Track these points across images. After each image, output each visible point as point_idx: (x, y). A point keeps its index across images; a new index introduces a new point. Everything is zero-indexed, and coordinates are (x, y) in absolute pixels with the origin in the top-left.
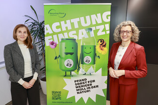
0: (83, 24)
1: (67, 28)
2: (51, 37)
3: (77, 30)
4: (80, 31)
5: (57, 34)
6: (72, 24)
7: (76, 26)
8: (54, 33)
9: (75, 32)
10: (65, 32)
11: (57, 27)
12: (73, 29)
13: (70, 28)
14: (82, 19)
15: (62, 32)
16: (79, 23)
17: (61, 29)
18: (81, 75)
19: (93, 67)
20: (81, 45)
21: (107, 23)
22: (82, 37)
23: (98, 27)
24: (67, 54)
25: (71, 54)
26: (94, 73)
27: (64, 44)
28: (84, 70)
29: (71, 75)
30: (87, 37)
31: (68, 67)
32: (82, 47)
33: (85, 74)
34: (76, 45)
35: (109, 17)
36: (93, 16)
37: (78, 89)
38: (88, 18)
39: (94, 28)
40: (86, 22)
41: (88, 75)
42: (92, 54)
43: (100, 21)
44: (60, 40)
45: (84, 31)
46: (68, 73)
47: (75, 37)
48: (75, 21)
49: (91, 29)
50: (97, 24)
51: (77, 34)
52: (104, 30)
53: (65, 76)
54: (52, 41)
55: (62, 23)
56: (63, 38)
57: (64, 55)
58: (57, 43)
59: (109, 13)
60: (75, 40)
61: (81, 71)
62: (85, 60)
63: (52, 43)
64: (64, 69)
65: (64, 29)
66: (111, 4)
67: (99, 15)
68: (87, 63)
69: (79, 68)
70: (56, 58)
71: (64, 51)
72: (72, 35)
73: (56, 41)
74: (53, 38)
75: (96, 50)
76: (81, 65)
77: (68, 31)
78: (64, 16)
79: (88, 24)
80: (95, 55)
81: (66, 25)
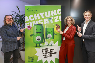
0: (46, 16)
1: (37, 18)
2: (28, 23)
3: (43, 19)
4: (45, 20)
5: (32, 21)
6: (40, 16)
7: (43, 17)
8: (30, 21)
9: (42, 20)
10: (36, 20)
11: (32, 18)
12: (41, 18)
13: (39, 18)
14: (46, 13)
15: (35, 20)
16: (44, 15)
17: (34, 19)
18: (46, 45)
19: (53, 41)
20: (46, 27)
21: (59, 15)
22: (46, 23)
23: (55, 18)
24: (37, 33)
25: (40, 33)
26: (54, 44)
27: (36, 27)
28: (47, 43)
29: (40, 46)
30: (49, 23)
31: (38, 41)
32: (46, 28)
33: (48, 45)
34: (43, 28)
35: (61, 12)
36: (52, 12)
37: (44, 55)
38: (49, 12)
39: (52, 18)
40: (48, 15)
41: (50, 45)
42: (52, 33)
43: (55, 14)
44: (33, 25)
45: (47, 20)
46: (38, 45)
47: (42, 23)
48: (42, 14)
49: (51, 19)
50: (54, 16)
51: (43, 21)
52: (58, 19)
53: (36, 46)
54: (29, 25)
55: (35, 15)
56: (35, 23)
57: (35, 34)
58: (32, 27)
59: (60, 10)
60: (42, 25)
61: (46, 43)
62: (48, 36)
63: (29, 27)
64: (35, 42)
65: (36, 19)
66: (61, 5)
67: (55, 11)
68: (49, 38)
69: (45, 41)
70: (31, 35)
71: (36, 31)
72: (40, 22)
73: (31, 25)
74: (29, 24)
75: (54, 30)
76: (46, 40)
77: (38, 20)
78: (36, 12)
79: (49, 16)
80: (54, 33)
81: (37, 17)
